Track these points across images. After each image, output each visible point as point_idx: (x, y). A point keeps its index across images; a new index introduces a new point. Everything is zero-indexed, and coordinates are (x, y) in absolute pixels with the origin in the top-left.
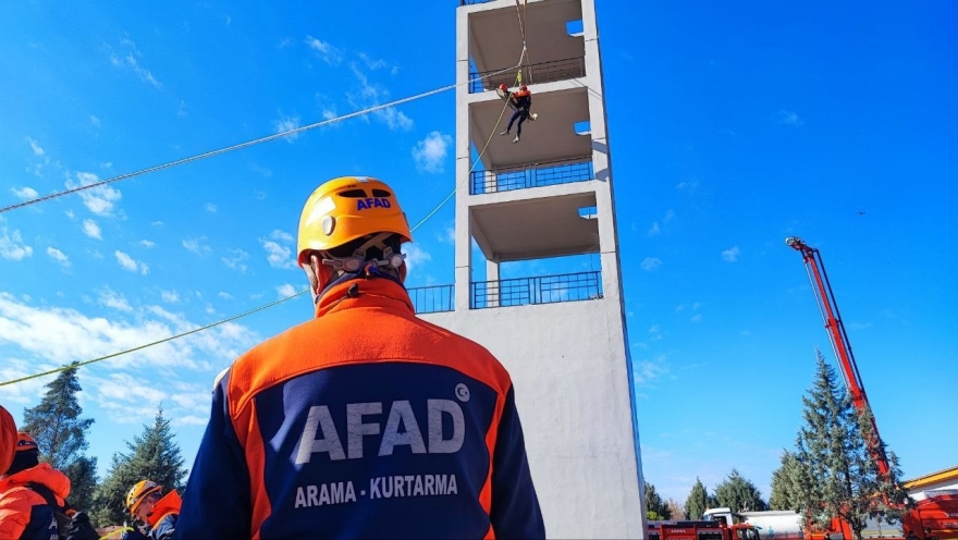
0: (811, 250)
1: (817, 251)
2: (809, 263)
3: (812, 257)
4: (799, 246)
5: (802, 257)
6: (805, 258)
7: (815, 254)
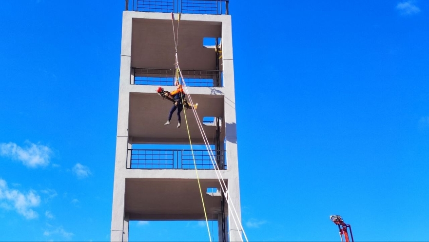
0: (345, 225)
1: (349, 226)
2: (344, 235)
3: (346, 231)
4: (339, 222)
5: (338, 230)
6: (341, 231)
7: (348, 228)
